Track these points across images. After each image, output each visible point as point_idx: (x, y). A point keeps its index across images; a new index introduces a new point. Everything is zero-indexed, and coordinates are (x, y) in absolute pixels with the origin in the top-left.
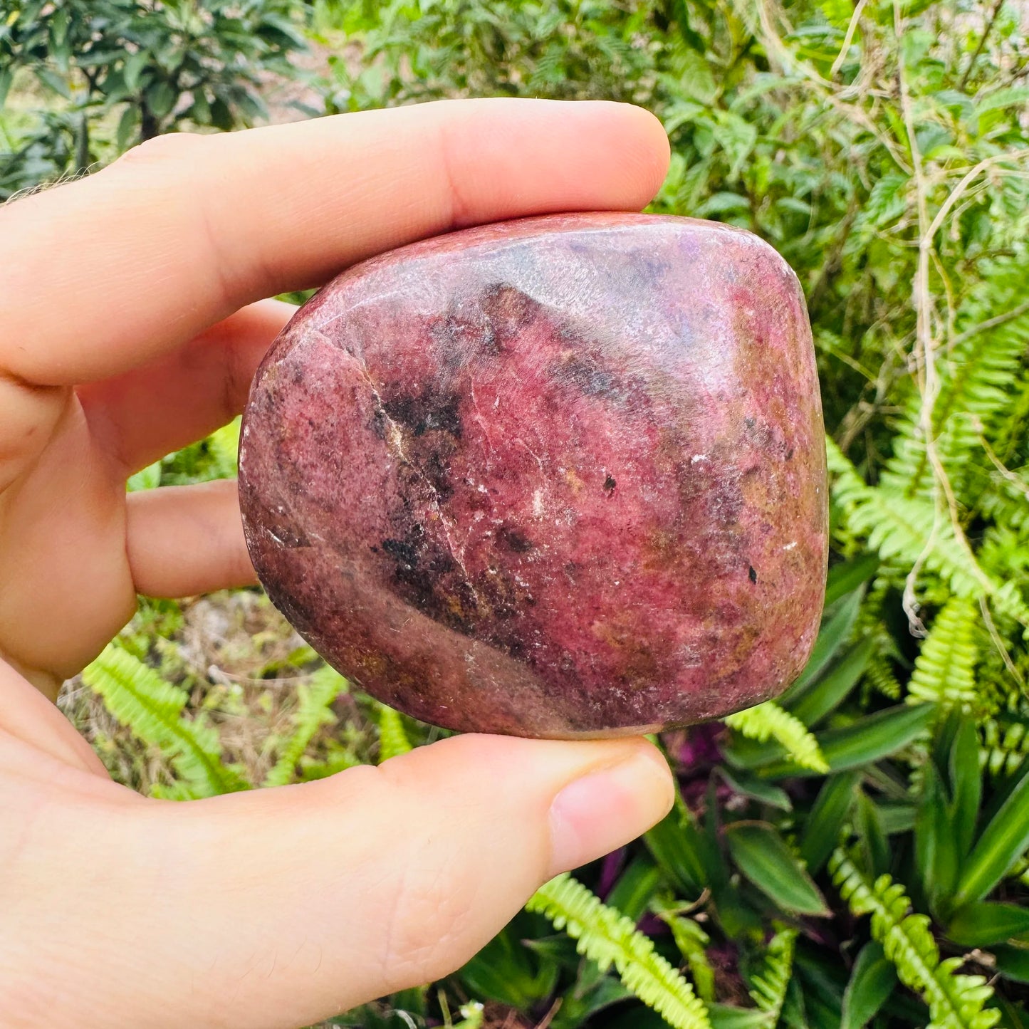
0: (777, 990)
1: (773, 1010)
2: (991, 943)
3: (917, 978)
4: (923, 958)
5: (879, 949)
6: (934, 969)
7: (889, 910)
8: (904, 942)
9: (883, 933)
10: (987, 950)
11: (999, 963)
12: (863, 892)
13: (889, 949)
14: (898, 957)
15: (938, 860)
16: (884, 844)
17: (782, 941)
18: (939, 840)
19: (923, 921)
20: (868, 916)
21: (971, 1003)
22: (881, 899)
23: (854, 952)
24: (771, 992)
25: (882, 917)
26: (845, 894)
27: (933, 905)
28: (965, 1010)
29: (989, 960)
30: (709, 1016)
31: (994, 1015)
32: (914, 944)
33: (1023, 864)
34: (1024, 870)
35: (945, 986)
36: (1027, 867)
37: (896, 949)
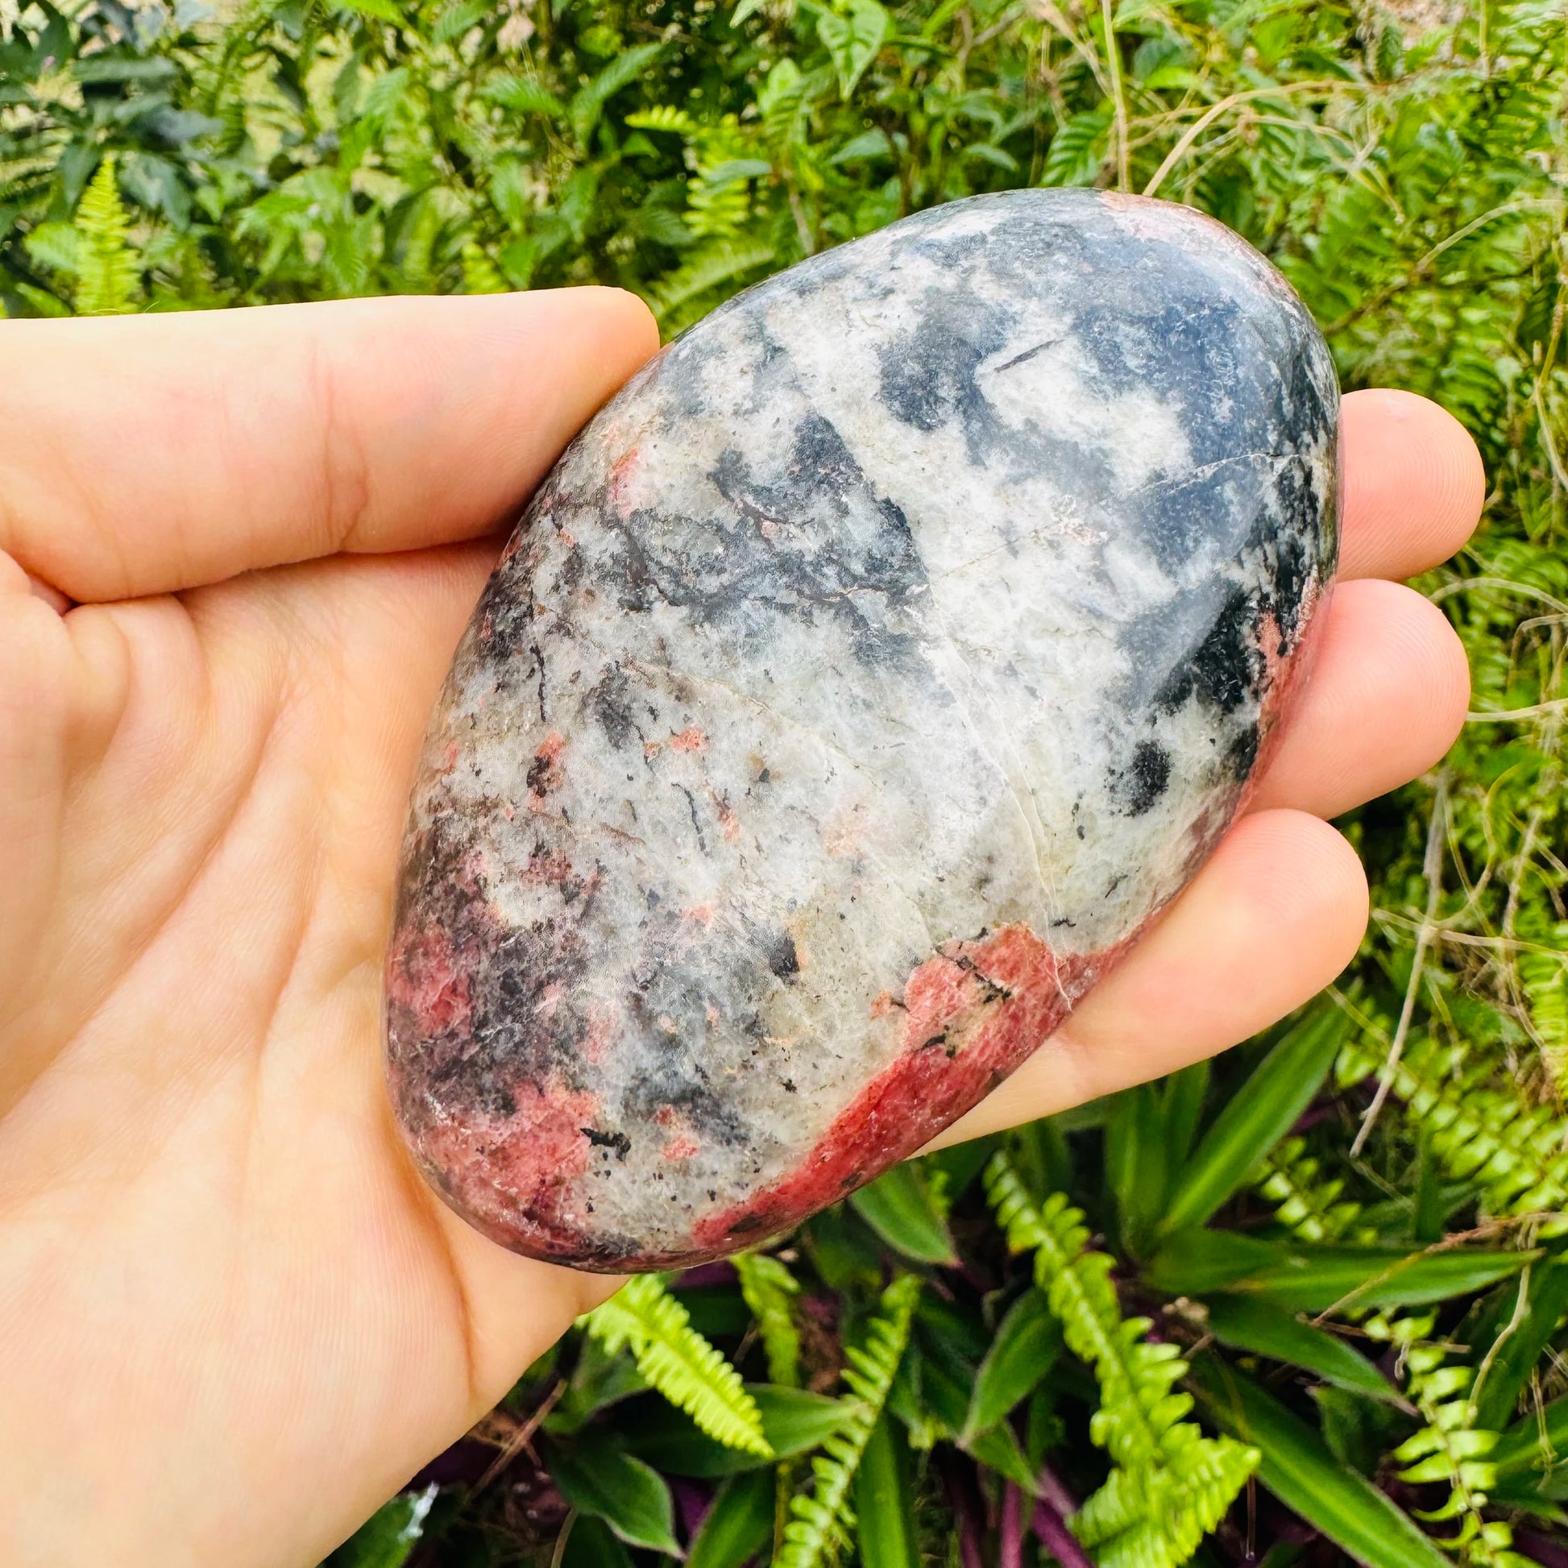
0: (884, 1365)
1: (875, 1394)
2: (1204, 1289)
3: (1089, 1343)
4: (1100, 1314)
5: (1043, 1298)
6: (1111, 1333)
7: (1060, 1243)
8: (1077, 1290)
9: (1050, 1276)
10: (1198, 1298)
11: (1213, 1317)
12: (1028, 1217)
13: (1055, 1301)
14: (1066, 1313)
15: (1140, 1171)
16: (1062, 1149)
17: (901, 1294)
18: (1143, 1142)
19: (1106, 1262)
20: (1029, 1255)
21: (1154, 1384)
22: (1050, 1227)
23: (1002, 1309)
24: (872, 1368)
25: (1050, 1255)
26: (1002, 1220)
27: (1126, 1235)
28: (1146, 1394)
29: (1198, 1314)
30: (762, 1422)
31: (1184, 1404)
32: (1090, 1294)
33: (1267, 1169)
34: (1267, 1179)
35: (1124, 1358)
36: (1274, 1172)
37: (1065, 1301)
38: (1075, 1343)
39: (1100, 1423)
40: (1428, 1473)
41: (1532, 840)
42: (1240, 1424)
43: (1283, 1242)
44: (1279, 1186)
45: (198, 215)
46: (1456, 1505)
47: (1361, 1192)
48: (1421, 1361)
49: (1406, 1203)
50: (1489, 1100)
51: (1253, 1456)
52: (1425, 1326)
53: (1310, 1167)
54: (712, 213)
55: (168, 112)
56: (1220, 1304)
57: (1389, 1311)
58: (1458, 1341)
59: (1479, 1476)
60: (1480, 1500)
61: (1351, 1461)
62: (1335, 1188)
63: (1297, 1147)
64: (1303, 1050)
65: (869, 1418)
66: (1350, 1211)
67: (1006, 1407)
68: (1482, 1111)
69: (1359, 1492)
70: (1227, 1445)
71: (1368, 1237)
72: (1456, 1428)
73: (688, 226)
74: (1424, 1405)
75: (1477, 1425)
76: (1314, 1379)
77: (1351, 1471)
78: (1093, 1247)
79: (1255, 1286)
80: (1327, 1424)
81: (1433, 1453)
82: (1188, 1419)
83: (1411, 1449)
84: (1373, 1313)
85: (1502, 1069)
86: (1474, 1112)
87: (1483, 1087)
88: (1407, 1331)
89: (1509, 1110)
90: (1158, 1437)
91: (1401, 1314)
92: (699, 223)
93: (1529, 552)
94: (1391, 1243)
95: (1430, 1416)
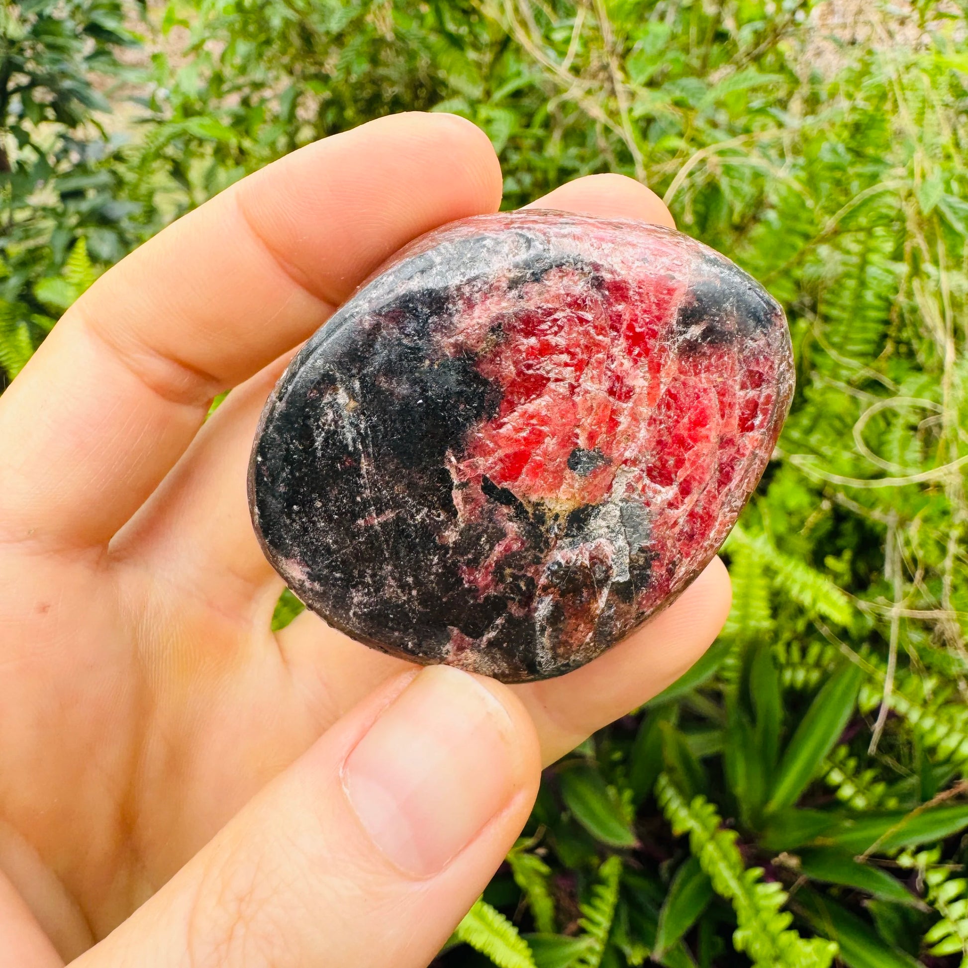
0: (605, 914)
1: (601, 932)
2: (796, 845)
3: (727, 887)
4: (732, 867)
5: (697, 862)
6: (740, 878)
7: (705, 827)
8: (717, 855)
9: (702, 848)
10: (793, 852)
11: (804, 863)
12: (683, 812)
13: (704, 862)
14: (711, 870)
15: (748, 777)
16: (699, 768)
17: (611, 869)
19: (730, 836)
20: (686, 837)
21: (767, 909)
22: (696, 816)
23: (673, 871)
24: (598, 917)
25: (699, 835)
26: (668, 815)
27: (745, 817)
28: (765, 915)
29: (793, 862)
30: (533, 956)
31: (786, 919)
32: (725, 857)
33: (826, 768)
34: (828, 773)
35: (750, 894)
36: (831, 769)
37: (712, 862)
38: (720, 888)
39: (739, 938)
40: (946, 949)
41: (953, 549)
42: (827, 927)
43: (844, 812)
44: (836, 777)
47: (890, 778)
48: (935, 878)
49: (913, 780)
50: (954, 710)
51: (832, 948)
52: (933, 856)
53: (852, 763)
56: (806, 854)
57: (912, 848)
58: (958, 863)
61: (901, 945)
62: (868, 775)
63: (843, 751)
64: (839, 690)
65: (599, 947)
66: (880, 788)
67: (681, 932)
68: (951, 718)
70: (817, 943)
71: (892, 803)
72: (962, 918)
74: (940, 905)
76: (870, 897)
77: (899, 952)
78: (723, 826)
79: (830, 841)
80: (880, 924)
81: (949, 935)
82: (790, 928)
83: (935, 934)
84: (902, 851)
85: (957, 691)
86: (946, 718)
87: (948, 703)
88: (924, 859)
90: (773, 940)
91: (920, 849)
94: (907, 805)
95: (944, 911)
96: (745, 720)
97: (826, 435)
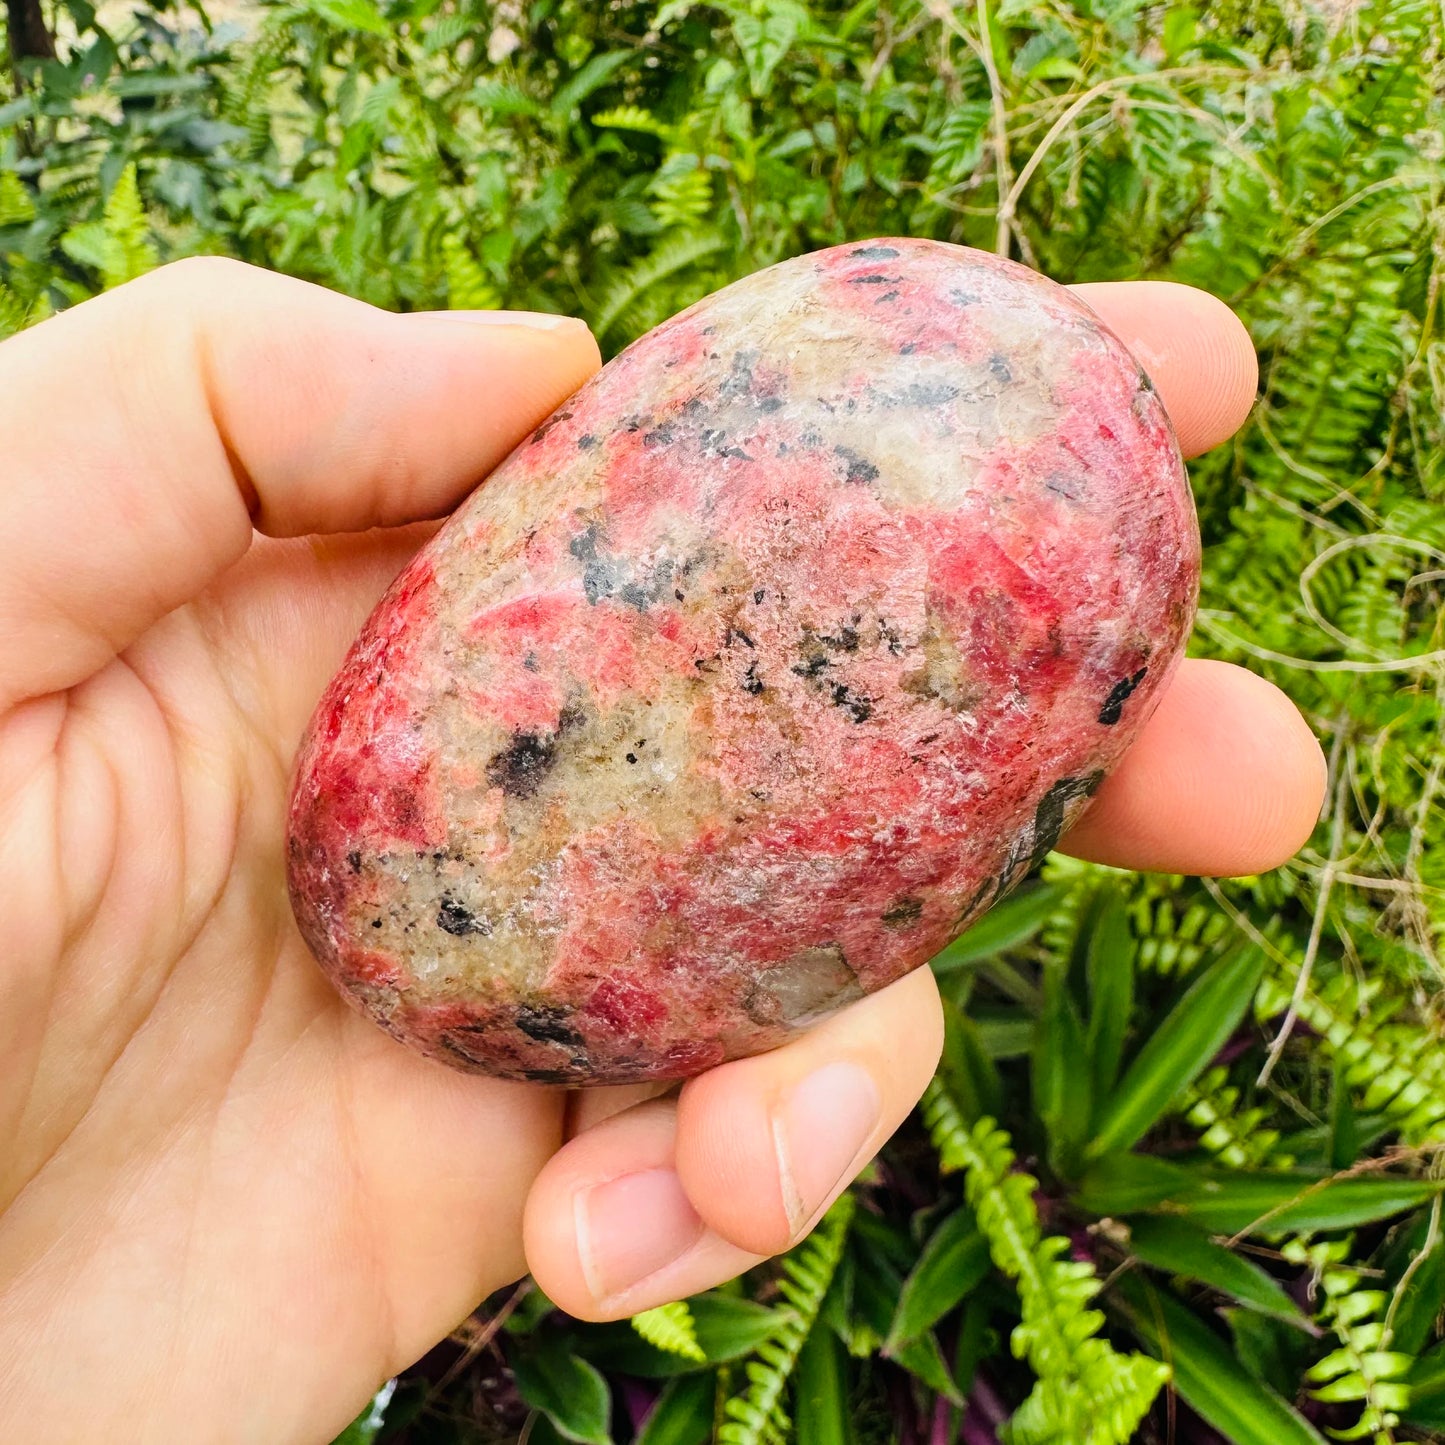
0: (819, 1277)
1: (810, 1305)
2: (1127, 1211)
3: (1012, 1260)
4: (1022, 1231)
5: (972, 1215)
6: (1033, 1250)
7: (989, 1163)
8: (1003, 1209)
9: (980, 1195)
10: (1122, 1219)
11: (1134, 1238)
12: (960, 1139)
13: (983, 1217)
14: (992, 1230)
15: (1067, 1096)
16: (991, 1074)
17: (837, 1210)
18: (1069, 1069)
19: (1028, 1183)
20: (960, 1175)
21: (1068, 1301)
22: (979, 1148)
23: (932, 1225)
24: (807, 1280)
25: (980, 1175)
26: (937, 1141)
27: (1054, 1158)
28: (1061, 1309)
29: (1121, 1234)
30: (695, 1328)
31: (1096, 1320)
32: (1014, 1213)
33: (1192, 1097)
34: (1193, 1106)
35: (1044, 1275)
36: (1200, 1099)
37: (993, 1219)
38: (1000, 1259)
39: (1020, 1337)
40: (1342, 1392)
41: (1433, 785)
42: (1162, 1339)
43: (1207, 1168)
44: (1203, 1113)
45: (221, 214)
46: (1368, 1424)
47: (1287, 1124)
48: (1337, 1284)
49: (1325, 1132)
50: (1401, 1034)
51: (1163, 1372)
52: (1340, 1251)
53: (1231, 1095)
54: (678, 204)
55: (198, 123)
56: (1141, 1223)
57: (1307, 1235)
58: (1376, 1266)
59: (1392, 1397)
60: (1392, 1420)
61: (1269, 1379)
62: (1255, 1116)
63: (1220, 1076)
64: (1224, 984)
65: (803, 1326)
66: (1270, 1138)
67: (932, 1319)
68: (1395, 1046)
69: (1274, 1409)
70: (1139, 1360)
71: (1286, 1163)
72: (1371, 1350)
73: (657, 216)
74: (1339, 1326)
75: (1394, 1347)
76: (1230, 1303)
77: (1266, 1389)
78: (1018, 1166)
79: (1180, 1208)
80: (1240, 1343)
81: (1346, 1373)
82: (1099, 1334)
83: (1325, 1369)
84: (1291, 1237)
85: (1410, 1004)
86: (1387, 1045)
87: (1392, 1021)
88: (1323, 1253)
89: (1418, 1044)
90: (1071, 1351)
91: (1319, 1238)
92: (667, 213)
93: (1426, 510)
94: (1308, 1170)
95: (1344, 1337)
96: (1073, 1010)
97: (1255, 585)
